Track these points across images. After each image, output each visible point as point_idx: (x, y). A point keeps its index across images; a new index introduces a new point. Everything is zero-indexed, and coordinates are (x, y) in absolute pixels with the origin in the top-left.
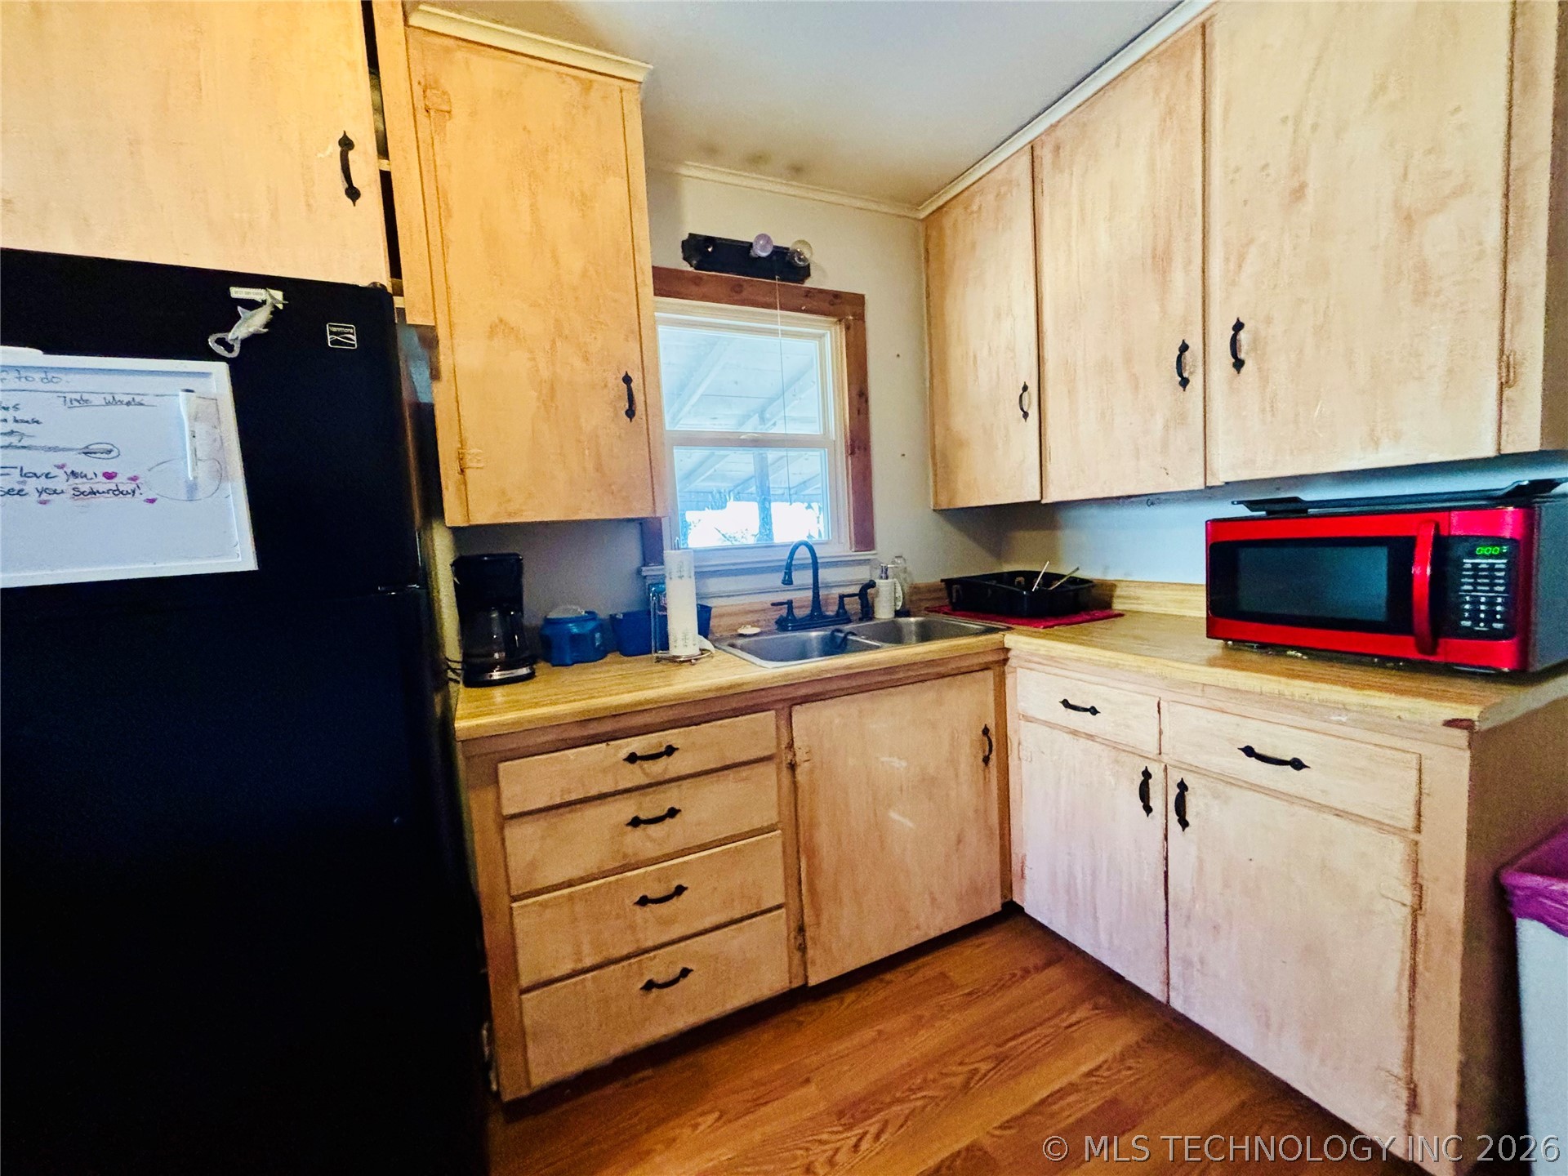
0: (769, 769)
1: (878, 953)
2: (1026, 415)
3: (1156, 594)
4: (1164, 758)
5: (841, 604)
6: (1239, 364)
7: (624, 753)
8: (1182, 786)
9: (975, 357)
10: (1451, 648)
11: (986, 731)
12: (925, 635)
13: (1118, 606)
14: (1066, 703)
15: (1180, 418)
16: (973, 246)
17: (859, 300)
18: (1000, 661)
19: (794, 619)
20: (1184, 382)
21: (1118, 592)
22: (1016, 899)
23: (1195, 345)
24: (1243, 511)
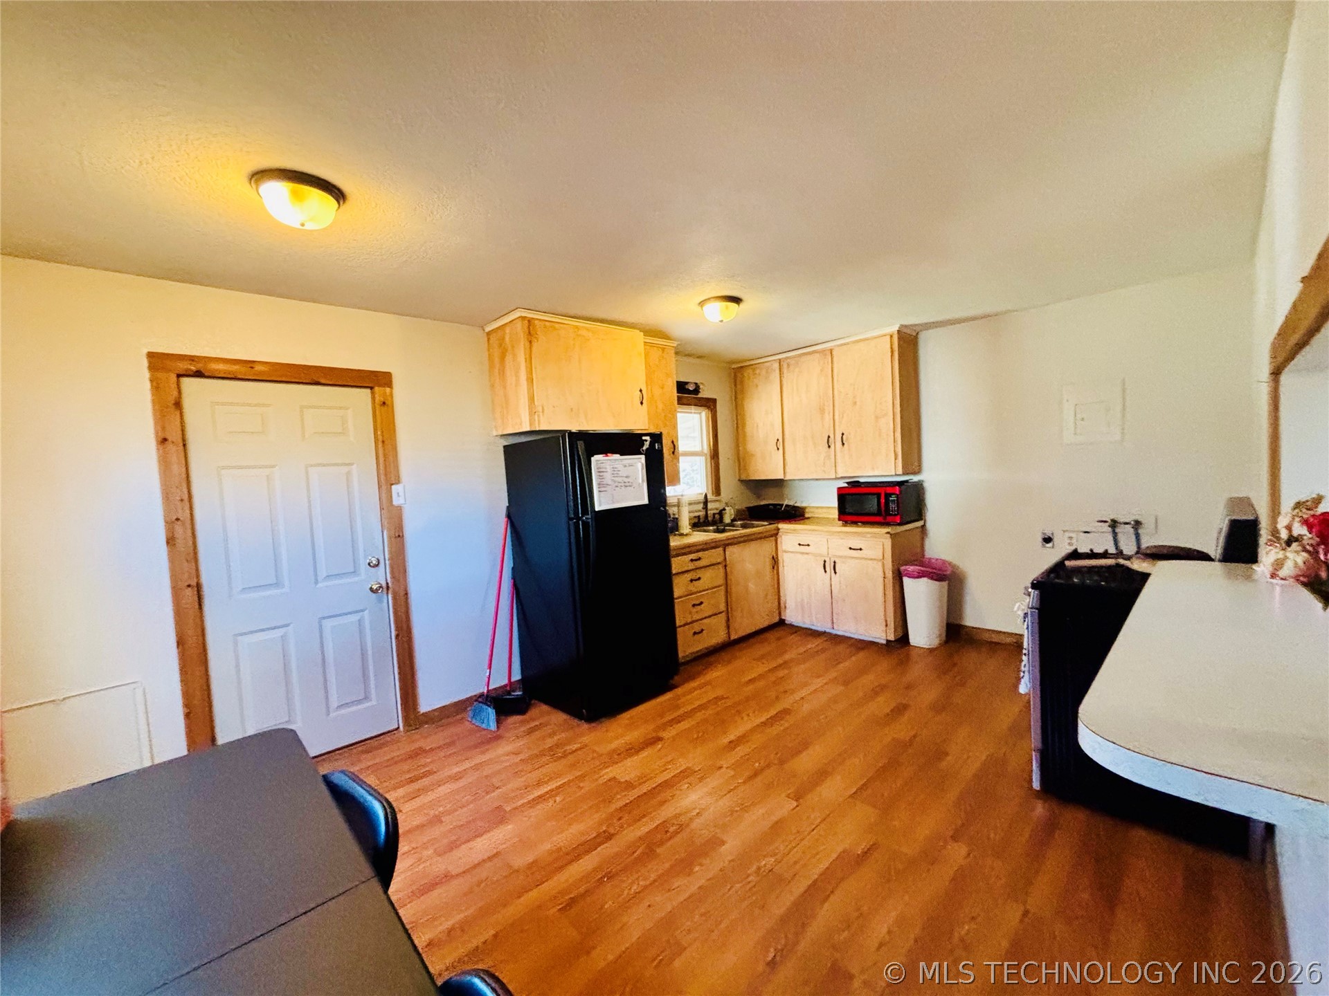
0: (720, 566)
1: (749, 631)
2: (778, 449)
3: (820, 510)
4: (830, 556)
5: (714, 517)
6: (843, 444)
7: (690, 558)
8: (835, 562)
9: (757, 426)
10: (889, 519)
11: (773, 557)
12: (744, 526)
13: (807, 516)
14: (800, 545)
15: (828, 457)
16: (757, 386)
17: (714, 401)
18: (775, 534)
19: (700, 523)
20: (829, 447)
21: (807, 510)
22: (783, 618)
23: (832, 436)
24: (846, 485)
